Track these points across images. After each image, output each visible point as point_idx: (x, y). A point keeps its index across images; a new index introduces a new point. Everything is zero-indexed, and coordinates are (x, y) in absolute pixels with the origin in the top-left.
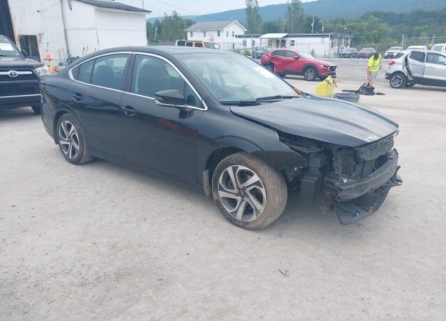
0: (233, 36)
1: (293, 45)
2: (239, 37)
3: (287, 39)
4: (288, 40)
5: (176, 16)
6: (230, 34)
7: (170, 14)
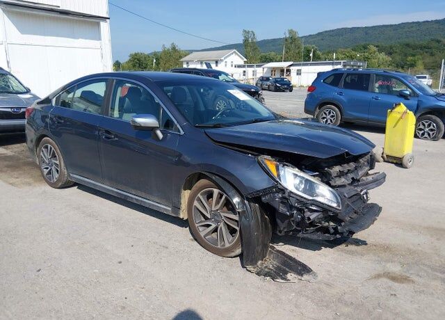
0: (232, 66)
1: (300, 74)
2: (239, 66)
3: (291, 68)
4: (294, 69)
5: (174, 48)
6: (229, 64)
7: (168, 46)
